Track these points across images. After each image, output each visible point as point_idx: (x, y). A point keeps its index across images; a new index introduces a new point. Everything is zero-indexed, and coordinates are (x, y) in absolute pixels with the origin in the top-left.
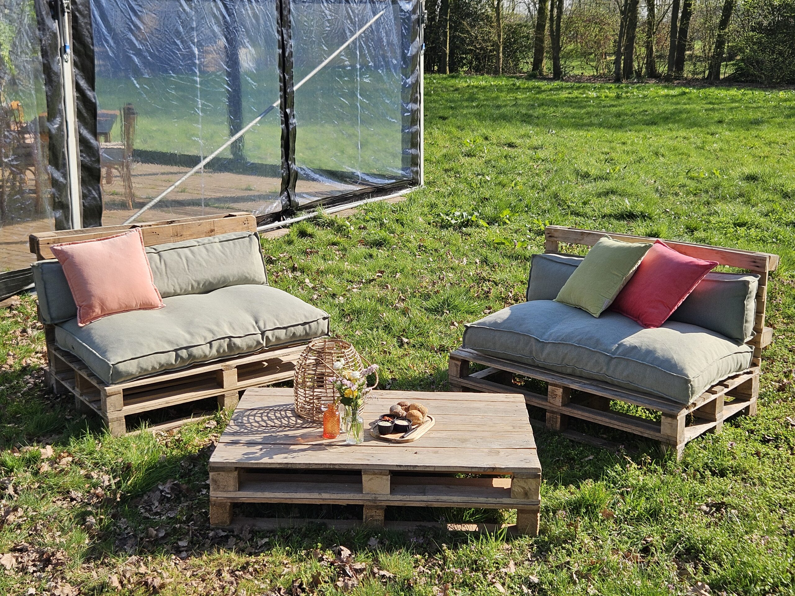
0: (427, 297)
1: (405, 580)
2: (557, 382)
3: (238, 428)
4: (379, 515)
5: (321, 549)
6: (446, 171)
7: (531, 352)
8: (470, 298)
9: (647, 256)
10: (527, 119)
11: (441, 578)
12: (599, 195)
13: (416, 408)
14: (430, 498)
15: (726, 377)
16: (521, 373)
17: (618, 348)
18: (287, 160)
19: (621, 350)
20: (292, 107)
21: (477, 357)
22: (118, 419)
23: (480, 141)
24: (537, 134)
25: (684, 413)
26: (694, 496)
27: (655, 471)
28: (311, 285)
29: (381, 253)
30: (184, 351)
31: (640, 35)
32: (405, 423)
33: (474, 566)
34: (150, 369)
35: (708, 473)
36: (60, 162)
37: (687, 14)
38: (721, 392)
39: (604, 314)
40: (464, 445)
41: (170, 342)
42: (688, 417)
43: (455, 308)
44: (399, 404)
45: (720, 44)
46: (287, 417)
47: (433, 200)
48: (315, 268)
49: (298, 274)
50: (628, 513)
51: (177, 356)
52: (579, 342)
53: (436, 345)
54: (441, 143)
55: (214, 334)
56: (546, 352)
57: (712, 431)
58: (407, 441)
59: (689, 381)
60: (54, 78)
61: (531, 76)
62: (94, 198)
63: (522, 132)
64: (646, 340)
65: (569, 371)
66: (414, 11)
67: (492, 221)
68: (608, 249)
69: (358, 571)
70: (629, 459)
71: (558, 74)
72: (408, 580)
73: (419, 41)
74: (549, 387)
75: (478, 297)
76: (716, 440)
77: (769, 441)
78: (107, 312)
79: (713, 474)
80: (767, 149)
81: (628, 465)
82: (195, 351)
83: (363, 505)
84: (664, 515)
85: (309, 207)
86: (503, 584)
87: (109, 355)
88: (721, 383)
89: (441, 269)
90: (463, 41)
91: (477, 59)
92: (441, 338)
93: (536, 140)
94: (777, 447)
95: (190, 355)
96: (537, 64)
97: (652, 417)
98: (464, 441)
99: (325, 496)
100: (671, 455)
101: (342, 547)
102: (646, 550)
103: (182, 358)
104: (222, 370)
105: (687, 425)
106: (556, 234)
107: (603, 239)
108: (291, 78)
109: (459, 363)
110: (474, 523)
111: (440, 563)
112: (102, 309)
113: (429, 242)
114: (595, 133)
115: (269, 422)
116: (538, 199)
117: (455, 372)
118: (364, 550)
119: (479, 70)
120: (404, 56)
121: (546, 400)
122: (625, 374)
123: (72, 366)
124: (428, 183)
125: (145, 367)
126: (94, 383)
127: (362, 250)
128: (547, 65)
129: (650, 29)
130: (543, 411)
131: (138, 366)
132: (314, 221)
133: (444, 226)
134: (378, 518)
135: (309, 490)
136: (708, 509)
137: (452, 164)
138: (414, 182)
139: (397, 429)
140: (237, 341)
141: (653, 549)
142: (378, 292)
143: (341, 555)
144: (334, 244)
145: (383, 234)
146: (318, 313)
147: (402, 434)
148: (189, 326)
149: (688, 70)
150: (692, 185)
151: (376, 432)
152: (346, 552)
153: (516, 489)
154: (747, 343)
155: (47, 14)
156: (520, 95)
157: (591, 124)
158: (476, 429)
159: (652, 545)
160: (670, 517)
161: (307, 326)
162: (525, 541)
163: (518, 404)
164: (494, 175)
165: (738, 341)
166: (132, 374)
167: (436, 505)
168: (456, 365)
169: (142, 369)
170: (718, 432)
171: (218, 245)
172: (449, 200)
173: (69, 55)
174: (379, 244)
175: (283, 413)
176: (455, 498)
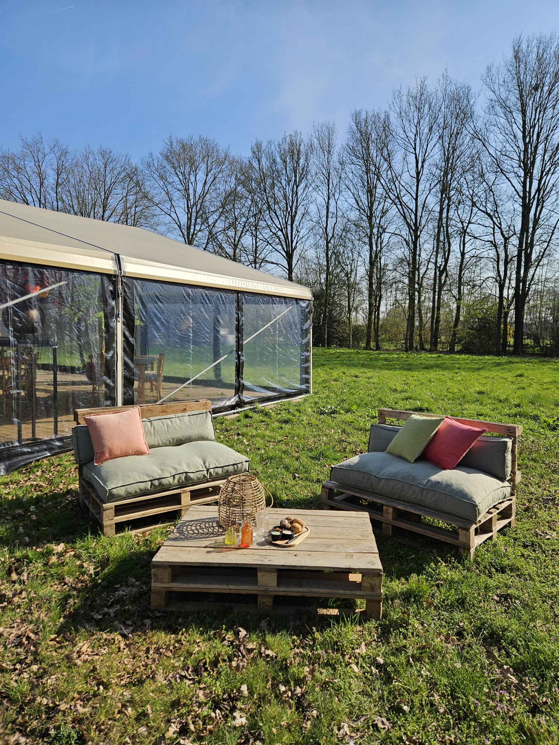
0: (311, 450)
1: (283, 660)
2: (389, 504)
3: (178, 535)
4: (269, 602)
5: (226, 630)
6: (324, 387)
7: (372, 484)
8: (335, 451)
9: (441, 426)
10: (363, 366)
11: (311, 658)
12: (403, 400)
13: (297, 522)
14: (305, 590)
15: (497, 503)
16: (366, 497)
17: (427, 482)
18: (238, 378)
19: (429, 484)
20: (242, 351)
21: (338, 487)
22: (110, 526)
23: (341, 374)
24: (369, 372)
25: (474, 527)
26: (487, 588)
27: (457, 568)
28: (247, 443)
29: (287, 427)
30: (157, 481)
31: (416, 332)
32: (289, 533)
33: (336, 647)
34: (133, 492)
35: (493, 570)
36: (112, 374)
37: (438, 321)
38: (495, 512)
39: (417, 460)
40: (329, 550)
41: (148, 475)
42: (476, 529)
43: (325, 457)
44: (286, 519)
45: (454, 335)
46: (212, 526)
47: (317, 400)
48: (250, 434)
49: (241, 437)
50: (443, 602)
51: (152, 484)
52: (402, 478)
53: (315, 479)
54: (322, 375)
55: (176, 470)
56: (381, 484)
57: (490, 538)
58: (290, 546)
59: (477, 506)
60: (111, 330)
61: (366, 349)
62: (130, 395)
63: (362, 370)
64: (445, 477)
65: (396, 497)
66: (307, 307)
67: (347, 411)
68: (416, 421)
69: (250, 651)
70: (440, 559)
71: (378, 348)
72: (286, 660)
73: (310, 322)
74: (384, 507)
75: (340, 451)
76: (495, 545)
77: (528, 546)
78: (113, 456)
79: (497, 570)
80: (485, 380)
81: (439, 564)
82: (163, 481)
83: (257, 595)
84: (469, 605)
85: (251, 403)
86: (357, 664)
87: (108, 483)
88: (494, 507)
89: (319, 435)
90: (333, 333)
91: (340, 341)
92: (318, 474)
93: (369, 374)
94: (534, 551)
95: (160, 484)
96: (368, 343)
97: (449, 527)
98: (329, 546)
99: (232, 587)
100: (467, 556)
101: (240, 629)
102: (460, 634)
103: (155, 485)
104: (180, 493)
105: (476, 534)
106: (384, 413)
107: (413, 416)
108: (242, 336)
109: (327, 490)
110: (336, 608)
111: (311, 643)
112: (110, 455)
113: (313, 421)
114: (397, 372)
115: (200, 531)
116: (371, 401)
117: (325, 496)
118: (256, 631)
119: (341, 346)
120: (302, 329)
121: (382, 515)
122: (433, 500)
123: (89, 490)
124: (315, 393)
125: (130, 491)
126: (98, 501)
127: (277, 424)
128: (373, 344)
129: (421, 328)
130: (381, 523)
131: (126, 491)
132: (254, 410)
133: (322, 413)
134: (268, 604)
135: (220, 582)
136: (498, 599)
137: (327, 384)
138: (307, 392)
139: (284, 537)
140: (191, 475)
141: (465, 633)
142: (284, 447)
143: (239, 635)
144: (263, 422)
145: (290, 416)
146: (243, 458)
147: (286, 541)
148: (162, 466)
149: (439, 346)
150: (451, 396)
151: (270, 539)
152: (243, 633)
153: (365, 584)
154: (508, 481)
155: (109, 297)
156: (360, 356)
157: (395, 368)
158: (337, 537)
159: (464, 630)
160: (474, 605)
161: (236, 466)
162: (372, 624)
163: (365, 519)
164: (348, 389)
165: (502, 479)
166: (121, 496)
167: (309, 595)
168: (326, 492)
169: (128, 492)
170: (495, 539)
171: (187, 417)
172: (325, 400)
173: (121, 319)
174: (286, 422)
175: (211, 524)
176: (322, 590)
